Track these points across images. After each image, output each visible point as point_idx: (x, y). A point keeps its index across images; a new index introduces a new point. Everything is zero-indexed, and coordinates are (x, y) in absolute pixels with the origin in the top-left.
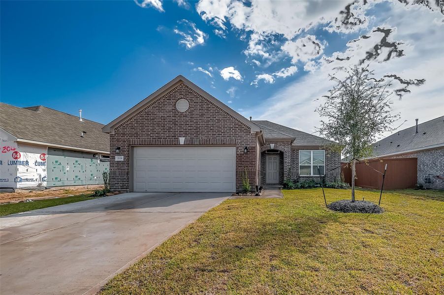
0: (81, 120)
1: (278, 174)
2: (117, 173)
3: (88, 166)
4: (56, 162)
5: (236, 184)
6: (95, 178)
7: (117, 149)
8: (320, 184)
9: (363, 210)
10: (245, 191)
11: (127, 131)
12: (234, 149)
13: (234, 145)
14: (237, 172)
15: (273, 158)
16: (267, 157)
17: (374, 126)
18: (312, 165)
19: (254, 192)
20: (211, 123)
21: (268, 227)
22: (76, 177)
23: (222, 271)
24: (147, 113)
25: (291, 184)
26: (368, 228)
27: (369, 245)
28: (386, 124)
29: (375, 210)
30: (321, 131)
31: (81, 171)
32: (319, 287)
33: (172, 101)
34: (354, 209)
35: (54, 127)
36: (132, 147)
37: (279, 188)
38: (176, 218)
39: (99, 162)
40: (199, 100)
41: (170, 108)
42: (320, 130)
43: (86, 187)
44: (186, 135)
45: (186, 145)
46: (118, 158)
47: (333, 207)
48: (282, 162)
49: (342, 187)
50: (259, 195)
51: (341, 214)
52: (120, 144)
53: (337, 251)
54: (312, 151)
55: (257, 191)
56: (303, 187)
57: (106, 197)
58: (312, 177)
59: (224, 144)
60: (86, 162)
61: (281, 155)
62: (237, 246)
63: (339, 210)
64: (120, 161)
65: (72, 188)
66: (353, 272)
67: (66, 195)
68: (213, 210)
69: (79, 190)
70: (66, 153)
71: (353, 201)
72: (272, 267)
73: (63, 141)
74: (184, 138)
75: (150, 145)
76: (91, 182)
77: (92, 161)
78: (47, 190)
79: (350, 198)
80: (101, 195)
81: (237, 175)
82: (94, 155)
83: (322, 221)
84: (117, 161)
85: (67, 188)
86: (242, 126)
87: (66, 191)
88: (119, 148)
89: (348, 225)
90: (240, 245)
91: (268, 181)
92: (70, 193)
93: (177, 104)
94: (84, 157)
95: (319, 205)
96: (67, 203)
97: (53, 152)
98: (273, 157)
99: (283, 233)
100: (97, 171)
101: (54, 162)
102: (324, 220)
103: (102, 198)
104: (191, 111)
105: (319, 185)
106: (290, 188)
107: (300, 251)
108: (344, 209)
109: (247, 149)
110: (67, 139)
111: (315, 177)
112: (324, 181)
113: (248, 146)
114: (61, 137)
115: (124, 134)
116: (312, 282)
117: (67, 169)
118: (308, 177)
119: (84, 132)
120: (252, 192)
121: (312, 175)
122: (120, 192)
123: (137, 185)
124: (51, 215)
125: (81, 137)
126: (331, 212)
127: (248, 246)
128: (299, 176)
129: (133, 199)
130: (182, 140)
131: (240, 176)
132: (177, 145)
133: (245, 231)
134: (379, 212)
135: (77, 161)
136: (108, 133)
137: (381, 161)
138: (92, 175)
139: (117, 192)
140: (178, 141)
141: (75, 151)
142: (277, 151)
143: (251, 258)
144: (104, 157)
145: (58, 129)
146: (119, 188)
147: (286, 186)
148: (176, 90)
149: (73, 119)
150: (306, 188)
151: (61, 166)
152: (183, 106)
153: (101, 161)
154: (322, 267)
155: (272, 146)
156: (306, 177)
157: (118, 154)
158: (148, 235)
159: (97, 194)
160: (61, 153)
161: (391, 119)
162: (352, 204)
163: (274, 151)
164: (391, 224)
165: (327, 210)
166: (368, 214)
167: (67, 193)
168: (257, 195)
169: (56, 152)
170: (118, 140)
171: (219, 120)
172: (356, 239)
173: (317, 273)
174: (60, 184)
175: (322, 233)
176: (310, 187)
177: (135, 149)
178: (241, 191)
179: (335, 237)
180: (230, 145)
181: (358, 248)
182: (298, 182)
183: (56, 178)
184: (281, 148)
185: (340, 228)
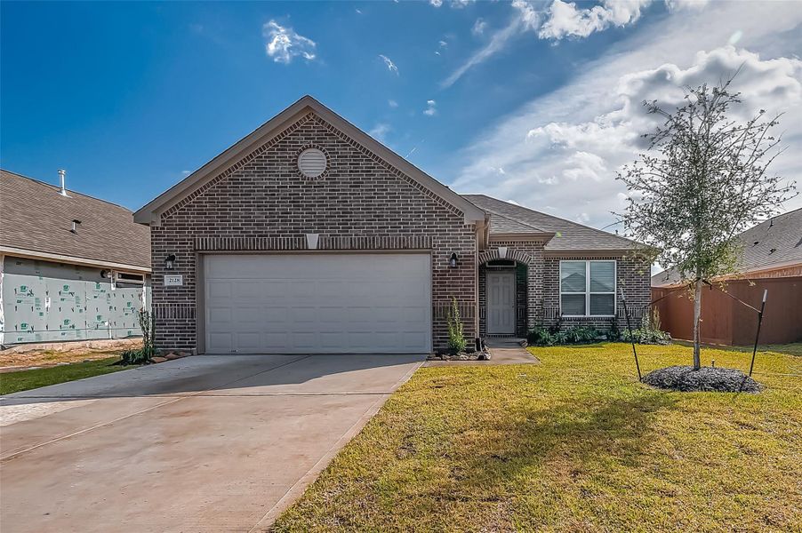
0: (64, 193)
1: (513, 315)
2: (169, 313)
3: (90, 296)
4: (23, 288)
5: (434, 334)
6: (106, 324)
7: (169, 259)
8: (606, 334)
9: (720, 386)
10: (453, 351)
11: (192, 219)
12: (427, 259)
13: (428, 250)
14: (434, 308)
15: (501, 279)
16: (490, 276)
17: (742, 210)
18: (588, 293)
19: (473, 351)
20: (376, 202)
21: (540, 421)
22: (66, 322)
23: (489, 500)
24: (235, 181)
25: (546, 335)
26: (743, 420)
27: (756, 451)
28: (771, 207)
29: (744, 385)
30: (628, 221)
31: (77, 310)
32: (687, 522)
33: (289, 153)
34: (701, 385)
35: (11, 211)
36: (201, 254)
37: (520, 344)
38: (338, 406)
39: (113, 289)
40: (349, 152)
41: (284, 168)
42: (625, 219)
43: (87, 343)
44: (321, 228)
45: (322, 250)
46: (170, 281)
47: (657, 381)
48: (522, 287)
49: (654, 340)
50: (487, 359)
51: (677, 394)
52: (174, 249)
53: (697, 461)
54: (588, 263)
55: (479, 349)
56: (571, 341)
57: (151, 365)
58: (589, 319)
59: (405, 248)
60: (85, 288)
61: (521, 270)
62: (495, 457)
63: (670, 387)
64: (176, 287)
65: (58, 347)
66: (743, 497)
67: (49, 362)
68: (405, 389)
69: (74, 352)
70: (43, 269)
71: (697, 368)
72: (583, 490)
73: (36, 242)
74: (318, 235)
75: (240, 250)
76: (99, 334)
77: (98, 287)
78: (6, 352)
79: (690, 363)
80: (139, 362)
81: (434, 315)
82: (103, 272)
83: (643, 407)
84: (169, 287)
85: (48, 347)
86: (445, 208)
87: (47, 353)
88: (172, 258)
89: (700, 414)
90: (501, 452)
91: (490, 330)
92: (55, 357)
93: (299, 161)
94: (80, 279)
95: (624, 378)
96: (73, 378)
97: (15, 266)
98: (501, 276)
99: (576, 431)
100: (111, 307)
101: (19, 290)
102: (648, 405)
103: (143, 367)
104: (331, 176)
105: (604, 337)
106: (544, 344)
107: (624, 463)
108: (680, 384)
109: (456, 260)
110: (43, 237)
111: (595, 319)
112: (614, 328)
113: (458, 253)
114: (30, 232)
115: (182, 228)
116: (670, 514)
117: (46, 305)
118: (579, 320)
119: (76, 222)
120: (468, 351)
121: (588, 315)
122: (178, 355)
123: (211, 339)
124: (57, 404)
125: (72, 231)
126: (655, 390)
127: (517, 455)
128: (560, 319)
129: (214, 368)
130: (312, 240)
131: (440, 317)
132: (301, 250)
133: (498, 428)
134: (753, 389)
135: (66, 287)
136: (148, 225)
137: (752, 284)
138: (99, 317)
139: (171, 355)
140: (304, 242)
141: (62, 265)
142: (511, 262)
143: (534, 475)
144: (124, 276)
145: (18, 214)
146: (173, 347)
147: (534, 340)
148: (298, 128)
149: (47, 191)
150: (579, 342)
151: (32, 299)
152: (313, 164)
153: (117, 286)
154: (680, 490)
155: (503, 252)
156: (575, 320)
157: (171, 271)
158: (296, 439)
159: (127, 360)
160: (32, 268)
161: (778, 195)
162: (696, 374)
163: (506, 264)
164: (786, 411)
165: (645, 386)
166: (731, 394)
167: (49, 359)
168: (481, 358)
169: (22, 267)
170: (170, 242)
171: (394, 197)
172: (726, 441)
173: (671, 500)
174: (32, 337)
175: (653, 430)
176: (585, 341)
177: (207, 259)
178: (444, 349)
179: (684, 438)
180: (419, 250)
181: (735, 456)
182: (558, 330)
183: (24, 326)
184: (521, 257)
185: (687, 420)
